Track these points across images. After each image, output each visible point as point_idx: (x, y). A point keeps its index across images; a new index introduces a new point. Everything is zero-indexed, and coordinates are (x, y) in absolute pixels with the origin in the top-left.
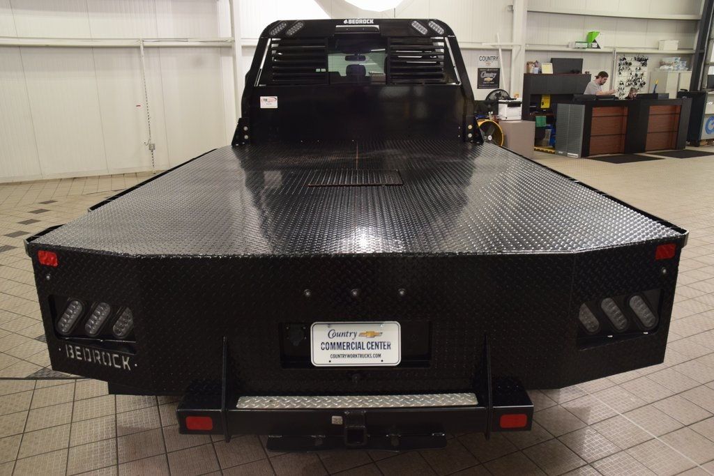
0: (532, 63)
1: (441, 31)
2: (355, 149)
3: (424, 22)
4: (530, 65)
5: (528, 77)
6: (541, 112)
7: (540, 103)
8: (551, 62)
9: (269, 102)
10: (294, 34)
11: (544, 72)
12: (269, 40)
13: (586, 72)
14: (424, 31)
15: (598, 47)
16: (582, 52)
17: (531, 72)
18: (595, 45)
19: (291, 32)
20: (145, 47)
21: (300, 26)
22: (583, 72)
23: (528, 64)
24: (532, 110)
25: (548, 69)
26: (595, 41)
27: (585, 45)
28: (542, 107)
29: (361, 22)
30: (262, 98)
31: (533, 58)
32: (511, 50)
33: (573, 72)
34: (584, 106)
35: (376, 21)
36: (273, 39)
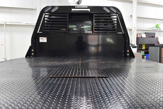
0: (139, 34)
1: (115, 11)
2: (79, 59)
3: (108, 8)
4: (138, 35)
5: (138, 38)
6: (142, 50)
7: (142, 47)
8: (145, 34)
9: (43, 40)
10: (54, 12)
11: (143, 37)
12: (44, 14)
13: (157, 37)
14: (108, 11)
15: (160, 29)
16: (155, 31)
17: (138, 37)
18: (159, 28)
19: (53, 11)
20: (6, 25)
21: (57, 8)
22: (156, 37)
23: (137, 34)
24: (139, 49)
25: (144, 36)
26: (159, 27)
27: (156, 28)
28: (142, 48)
29: (82, 7)
30: (40, 38)
31: (139, 32)
32: (132, 30)
33: (152, 37)
34: (159, 47)
35: (89, 7)
36: (46, 14)
